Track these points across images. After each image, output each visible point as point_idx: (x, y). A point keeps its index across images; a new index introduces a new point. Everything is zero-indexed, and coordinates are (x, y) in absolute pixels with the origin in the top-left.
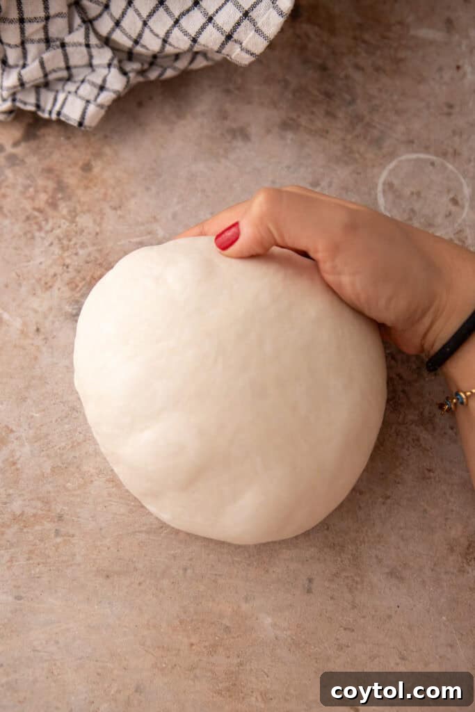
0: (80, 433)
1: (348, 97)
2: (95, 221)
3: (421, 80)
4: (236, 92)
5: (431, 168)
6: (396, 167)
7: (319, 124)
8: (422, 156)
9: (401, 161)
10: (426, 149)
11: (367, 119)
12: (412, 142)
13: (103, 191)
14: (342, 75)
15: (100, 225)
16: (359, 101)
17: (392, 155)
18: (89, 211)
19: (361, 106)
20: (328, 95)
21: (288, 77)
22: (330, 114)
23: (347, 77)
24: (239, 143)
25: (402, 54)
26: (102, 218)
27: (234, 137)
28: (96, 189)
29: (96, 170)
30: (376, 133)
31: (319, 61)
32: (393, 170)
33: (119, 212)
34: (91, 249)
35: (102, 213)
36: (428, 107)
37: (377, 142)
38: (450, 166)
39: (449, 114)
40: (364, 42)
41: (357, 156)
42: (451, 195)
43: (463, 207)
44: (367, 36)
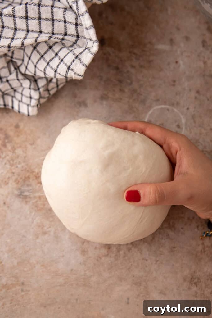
0: (28, 246)
1: (129, 81)
2: (23, 152)
3: (161, 70)
5: (167, 112)
7: (117, 96)
8: (163, 106)
10: (165, 103)
11: (138, 91)
12: (158, 100)
13: (25, 137)
14: (126, 71)
15: (26, 153)
16: (134, 83)
17: (150, 107)
18: (20, 147)
19: (135, 85)
20: (120, 81)
21: (102, 74)
22: (122, 91)
23: (128, 72)
24: (83, 108)
25: (152, 58)
26: (26, 150)
27: (80, 106)
28: (22, 136)
29: (21, 127)
31: (115, 65)
32: (151, 114)
33: (34, 146)
34: (23, 164)
35: (26, 147)
36: (164, 82)
37: (143, 102)
38: (176, 110)
39: (174, 85)
40: (134, 54)
41: (135, 109)
42: (177, 124)
43: (182, 129)
44: (135, 51)
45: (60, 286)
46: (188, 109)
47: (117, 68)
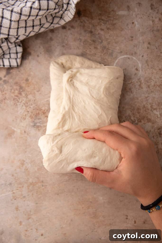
1: (100, 41)
2: (33, 96)
3: (122, 30)
4: (66, 46)
5: (128, 60)
6: (118, 61)
7: (93, 52)
8: (125, 56)
9: (119, 59)
10: (126, 54)
11: (107, 47)
12: (121, 52)
13: (33, 86)
14: (97, 33)
15: (35, 97)
16: (104, 42)
17: (116, 58)
18: (31, 93)
19: (105, 43)
20: (94, 41)
21: (81, 38)
22: (96, 48)
23: (99, 34)
25: (115, 22)
26: (35, 95)
28: (31, 86)
29: (30, 80)
30: (110, 51)
31: (90, 30)
32: (117, 63)
33: (39, 92)
34: (34, 105)
35: (34, 93)
36: (125, 39)
37: (111, 54)
38: (134, 58)
39: (132, 40)
40: (103, 20)
41: (106, 60)
42: (135, 68)
43: (139, 71)
44: (103, 18)
45: (66, 181)
46: (143, 56)
47: (91, 32)
